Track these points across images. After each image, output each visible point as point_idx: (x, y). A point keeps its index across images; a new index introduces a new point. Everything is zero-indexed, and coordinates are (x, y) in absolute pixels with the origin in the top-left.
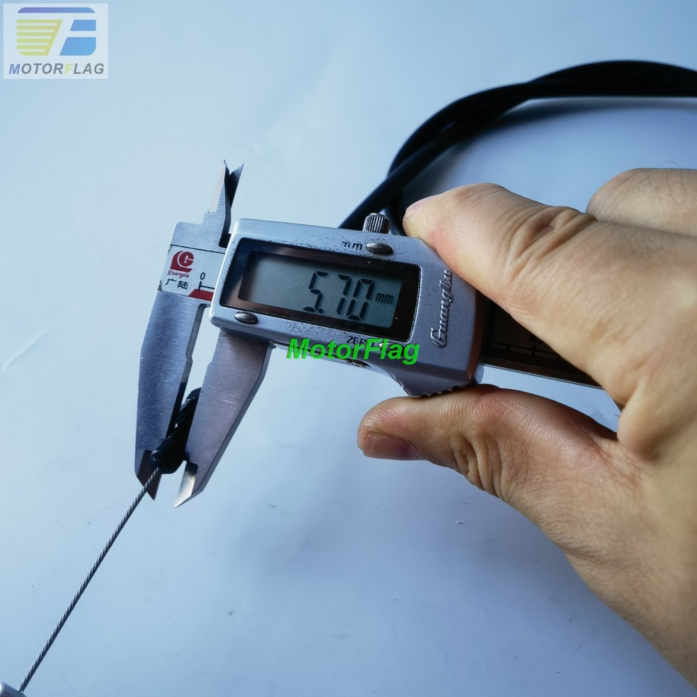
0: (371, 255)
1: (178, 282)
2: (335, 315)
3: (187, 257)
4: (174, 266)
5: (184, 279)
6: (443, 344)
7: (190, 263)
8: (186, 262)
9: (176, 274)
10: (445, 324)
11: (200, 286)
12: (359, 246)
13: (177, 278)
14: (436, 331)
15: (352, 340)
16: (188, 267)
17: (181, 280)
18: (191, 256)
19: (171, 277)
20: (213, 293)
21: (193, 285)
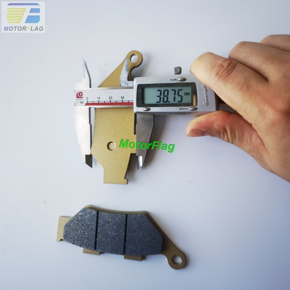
0: (180, 82)
1: (80, 102)
2: (173, 102)
3: (81, 94)
4: (78, 97)
5: (82, 101)
6: (207, 104)
7: (82, 95)
8: (81, 95)
9: (79, 99)
10: (207, 99)
11: (87, 101)
12: (175, 80)
13: (80, 101)
14: (204, 101)
15: (181, 109)
16: (82, 97)
17: (81, 101)
18: (82, 93)
19: (77, 101)
20: (133, 103)
21: (85, 102)
